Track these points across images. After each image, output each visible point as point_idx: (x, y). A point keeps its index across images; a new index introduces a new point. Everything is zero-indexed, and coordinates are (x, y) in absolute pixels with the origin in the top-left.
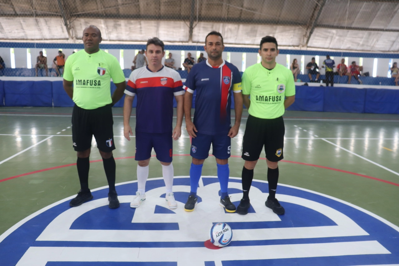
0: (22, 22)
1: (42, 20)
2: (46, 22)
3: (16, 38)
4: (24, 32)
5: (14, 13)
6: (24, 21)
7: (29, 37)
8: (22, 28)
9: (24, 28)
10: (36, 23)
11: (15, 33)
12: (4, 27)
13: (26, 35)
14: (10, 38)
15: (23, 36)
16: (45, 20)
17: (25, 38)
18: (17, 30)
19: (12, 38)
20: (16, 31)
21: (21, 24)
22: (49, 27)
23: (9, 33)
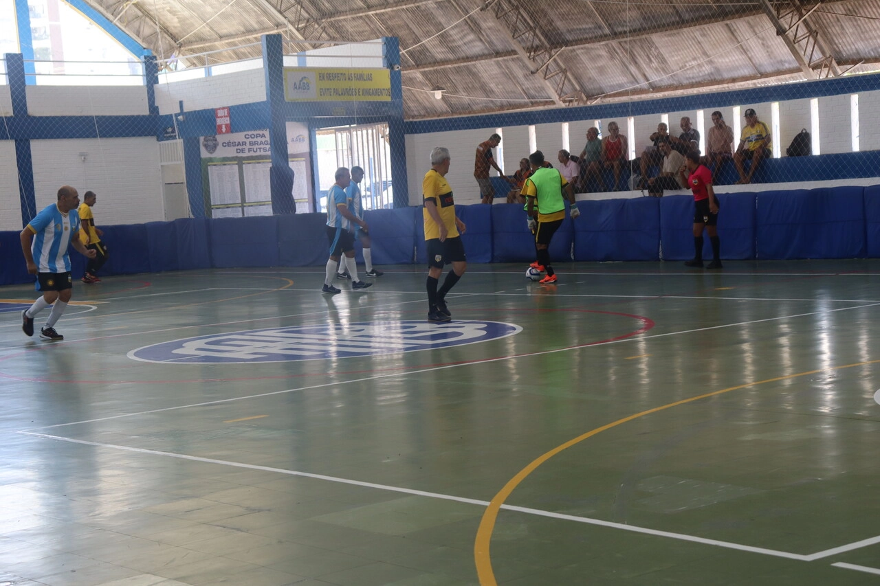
0: (700, 39)
1: (741, 25)
2: (751, 27)
3: (697, 80)
4: (711, 62)
5: (676, 19)
6: (703, 35)
7: (726, 75)
8: (705, 54)
9: (709, 52)
10: (730, 34)
11: (692, 67)
12: (666, 56)
13: (717, 70)
14: (685, 82)
15: (712, 73)
16: (749, 23)
17: (718, 78)
18: (694, 59)
19: (691, 81)
20: (694, 63)
21: (699, 42)
22: (763, 39)
23: (681, 69)
